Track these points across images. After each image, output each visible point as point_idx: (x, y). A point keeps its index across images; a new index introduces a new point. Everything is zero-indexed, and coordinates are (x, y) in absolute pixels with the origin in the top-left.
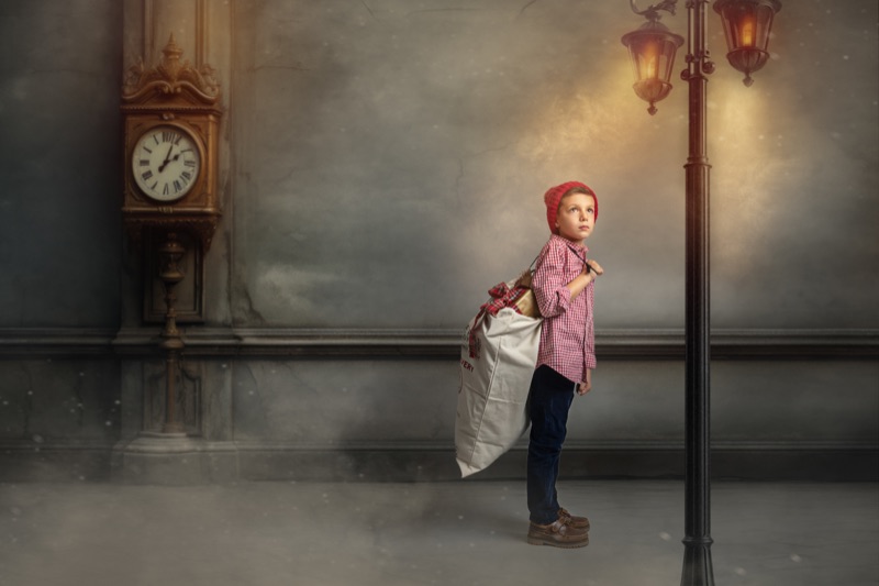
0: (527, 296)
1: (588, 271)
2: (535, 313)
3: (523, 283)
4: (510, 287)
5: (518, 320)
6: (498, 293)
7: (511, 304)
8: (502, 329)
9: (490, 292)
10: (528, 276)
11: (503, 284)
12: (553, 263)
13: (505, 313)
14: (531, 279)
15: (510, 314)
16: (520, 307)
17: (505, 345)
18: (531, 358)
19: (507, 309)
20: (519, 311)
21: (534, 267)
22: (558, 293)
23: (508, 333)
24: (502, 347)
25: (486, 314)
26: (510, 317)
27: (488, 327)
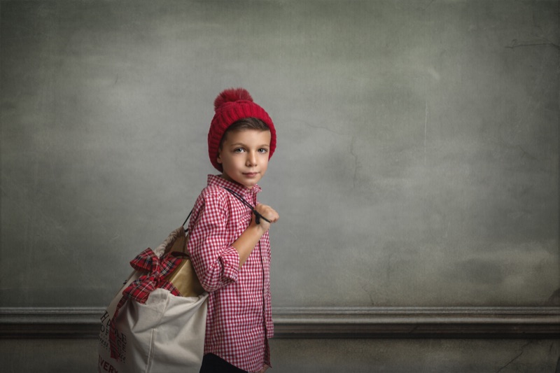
0: (184, 270)
1: (258, 223)
2: (196, 288)
3: (175, 248)
4: (158, 255)
5: (176, 304)
6: (144, 266)
7: (163, 282)
8: (155, 319)
9: (132, 264)
10: (181, 236)
11: (149, 251)
12: (212, 221)
13: (156, 296)
14: (186, 240)
15: (164, 297)
16: (176, 285)
17: (160, 340)
18: (196, 352)
19: (159, 291)
20: (175, 293)
21: (186, 227)
22: (220, 259)
23: (164, 323)
24: (157, 344)
25: (132, 301)
26: (165, 303)
27: (136, 319)
